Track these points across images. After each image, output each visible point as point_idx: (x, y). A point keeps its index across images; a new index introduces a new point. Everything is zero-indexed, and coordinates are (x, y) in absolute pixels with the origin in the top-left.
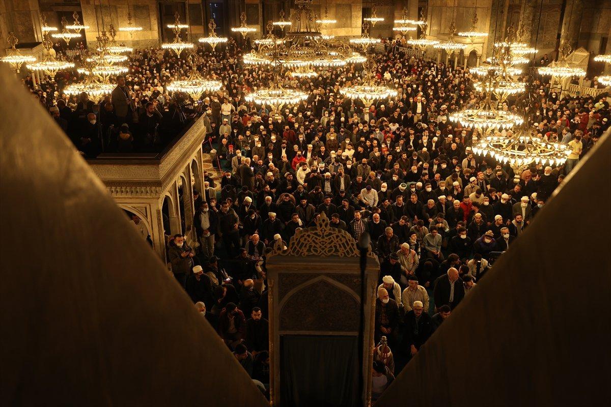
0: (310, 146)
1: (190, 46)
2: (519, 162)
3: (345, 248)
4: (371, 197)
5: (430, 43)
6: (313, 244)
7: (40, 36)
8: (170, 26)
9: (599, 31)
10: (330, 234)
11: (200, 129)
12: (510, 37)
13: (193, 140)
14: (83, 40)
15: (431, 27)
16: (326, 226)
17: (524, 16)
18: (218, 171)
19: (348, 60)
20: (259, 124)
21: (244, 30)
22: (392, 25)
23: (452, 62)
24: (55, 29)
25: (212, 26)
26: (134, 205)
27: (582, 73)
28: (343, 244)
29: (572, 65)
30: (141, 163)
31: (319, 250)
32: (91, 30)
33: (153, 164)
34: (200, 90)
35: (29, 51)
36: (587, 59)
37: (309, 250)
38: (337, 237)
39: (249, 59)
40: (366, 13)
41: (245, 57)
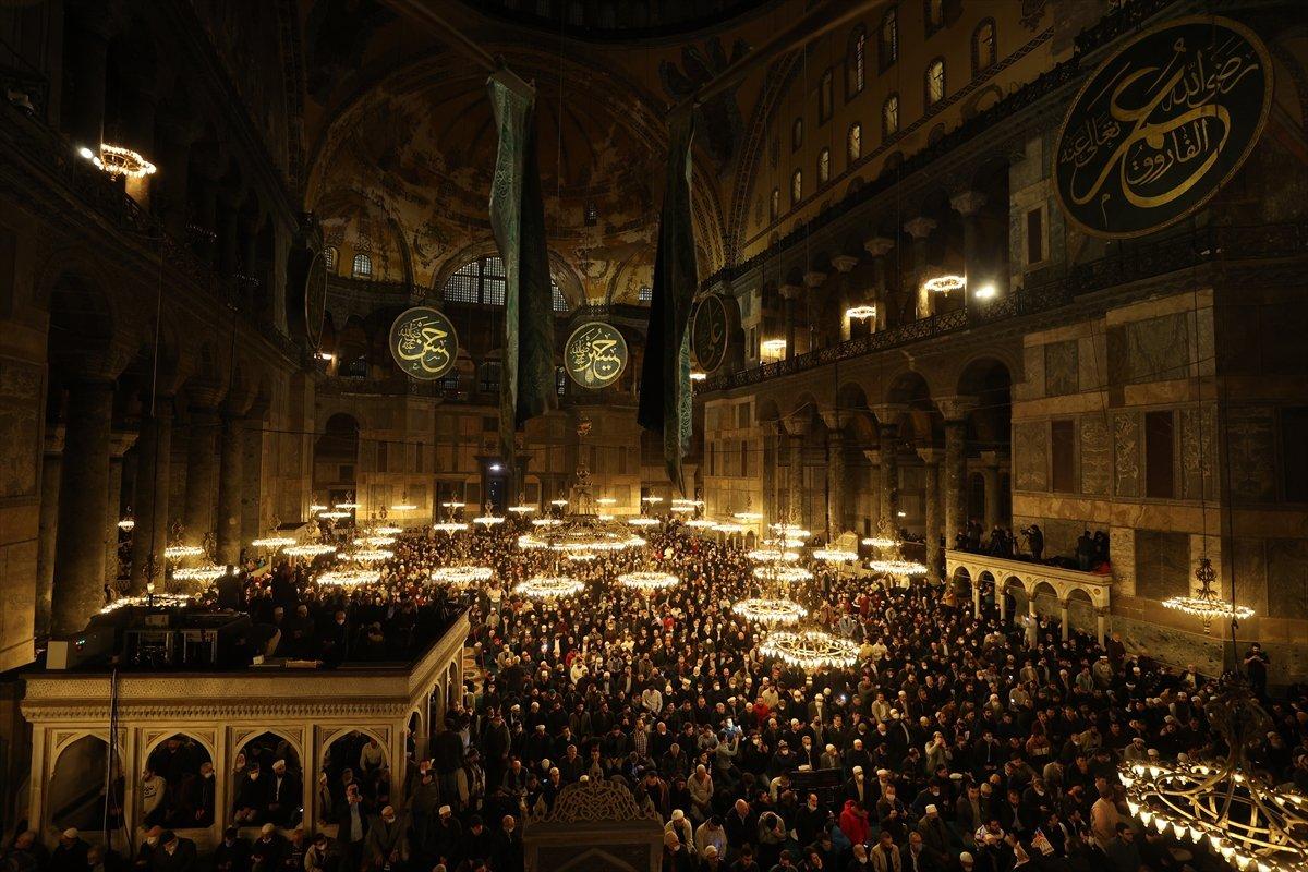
0: (586, 638)
1: (464, 527)
2: (810, 663)
3: (623, 809)
4: (653, 699)
5: (707, 524)
6: (583, 805)
7: (306, 516)
8: (445, 505)
9: (861, 513)
10: (604, 791)
11: (463, 625)
12: (783, 520)
13: (453, 640)
14: (352, 519)
15: (709, 508)
16: (599, 778)
17: (793, 500)
18: (481, 668)
19: (627, 543)
20: (530, 613)
21: (522, 509)
22: (670, 505)
23: (731, 542)
24: (325, 508)
25: (489, 506)
26: (374, 727)
27: (854, 557)
28: (620, 803)
29: (844, 549)
30: (388, 674)
31: (590, 813)
32: (361, 509)
33: (404, 675)
34: (467, 578)
35: (290, 532)
36: (856, 542)
37: (578, 814)
38: (613, 793)
39: (525, 542)
40: (645, 493)
41: (520, 539)
